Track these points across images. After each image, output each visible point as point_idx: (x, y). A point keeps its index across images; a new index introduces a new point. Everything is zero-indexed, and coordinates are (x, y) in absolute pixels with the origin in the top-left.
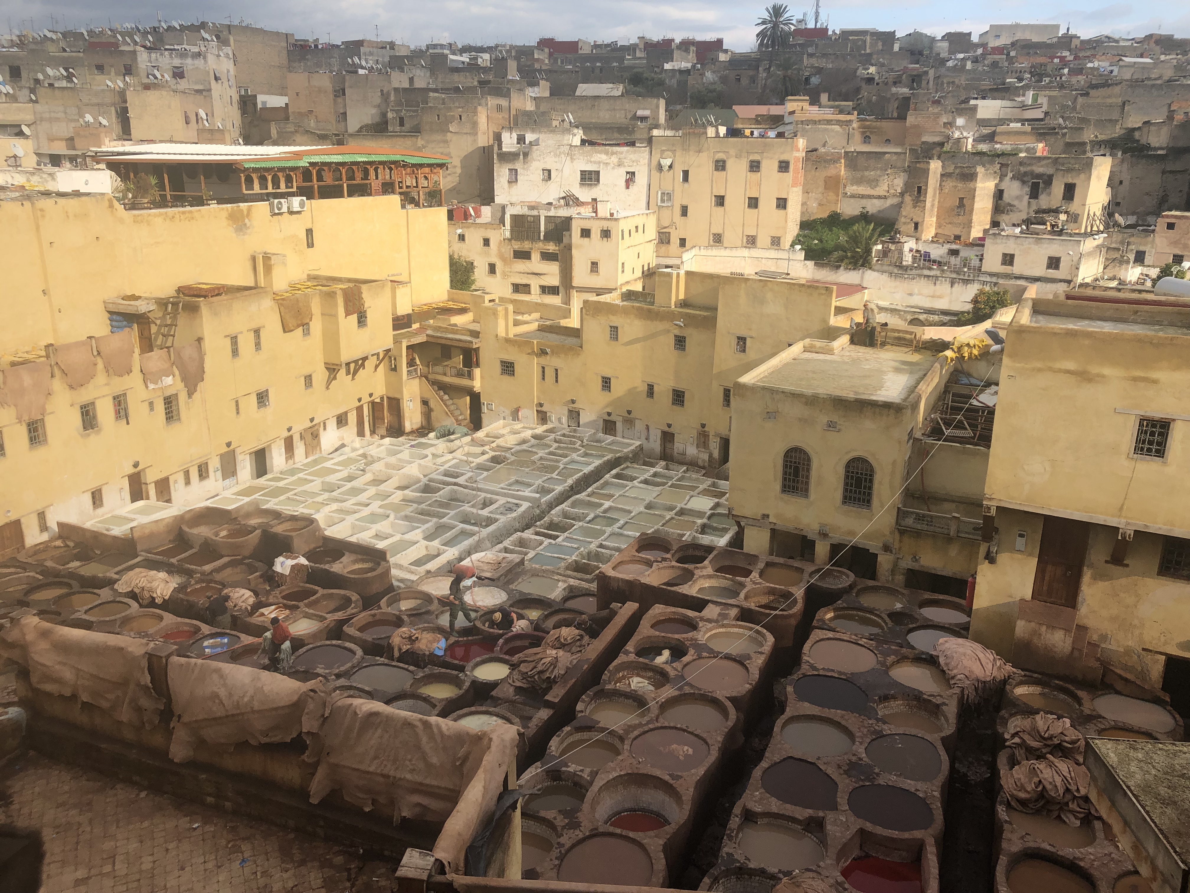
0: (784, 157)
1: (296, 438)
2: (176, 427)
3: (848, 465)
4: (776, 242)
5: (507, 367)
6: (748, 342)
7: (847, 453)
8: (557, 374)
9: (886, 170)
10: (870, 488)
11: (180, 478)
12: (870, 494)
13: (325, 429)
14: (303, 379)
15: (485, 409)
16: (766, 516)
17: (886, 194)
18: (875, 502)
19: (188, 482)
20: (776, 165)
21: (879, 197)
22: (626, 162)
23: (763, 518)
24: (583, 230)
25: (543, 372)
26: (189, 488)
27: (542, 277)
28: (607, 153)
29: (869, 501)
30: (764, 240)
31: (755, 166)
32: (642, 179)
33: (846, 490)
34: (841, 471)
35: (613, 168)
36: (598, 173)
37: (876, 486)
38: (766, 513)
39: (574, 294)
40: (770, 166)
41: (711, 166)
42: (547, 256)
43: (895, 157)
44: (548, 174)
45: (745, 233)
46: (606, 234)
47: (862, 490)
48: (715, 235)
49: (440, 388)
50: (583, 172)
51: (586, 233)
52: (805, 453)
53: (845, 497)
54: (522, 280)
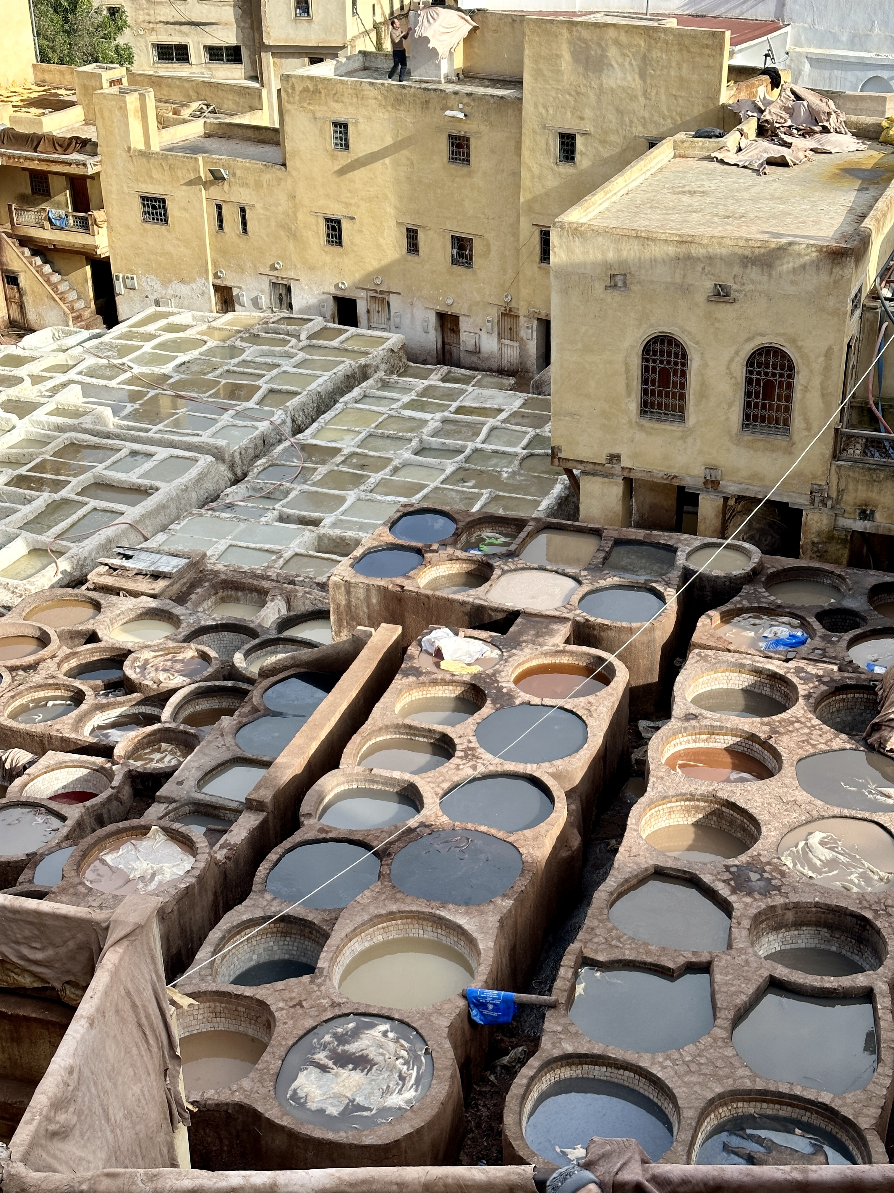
3: (750, 362)
5: (154, 207)
6: (580, 143)
7: (749, 340)
8: (244, 217)
10: (788, 398)
12: (787, 409)
15: (119, 287)
16: (615, 458)
18: (797, 422)
23: (610, 461)
25: (220, 214)
27: (207, 28)
29: (787, 423)
33: (748, 405)
34: (740, 372)
37: (797, 395)
38: (615, 451)
39: (267, 59)
47: (776, 402)
49: (35, 253)
52: (678, 344)
53: (747, 417)
54: (175, 39)
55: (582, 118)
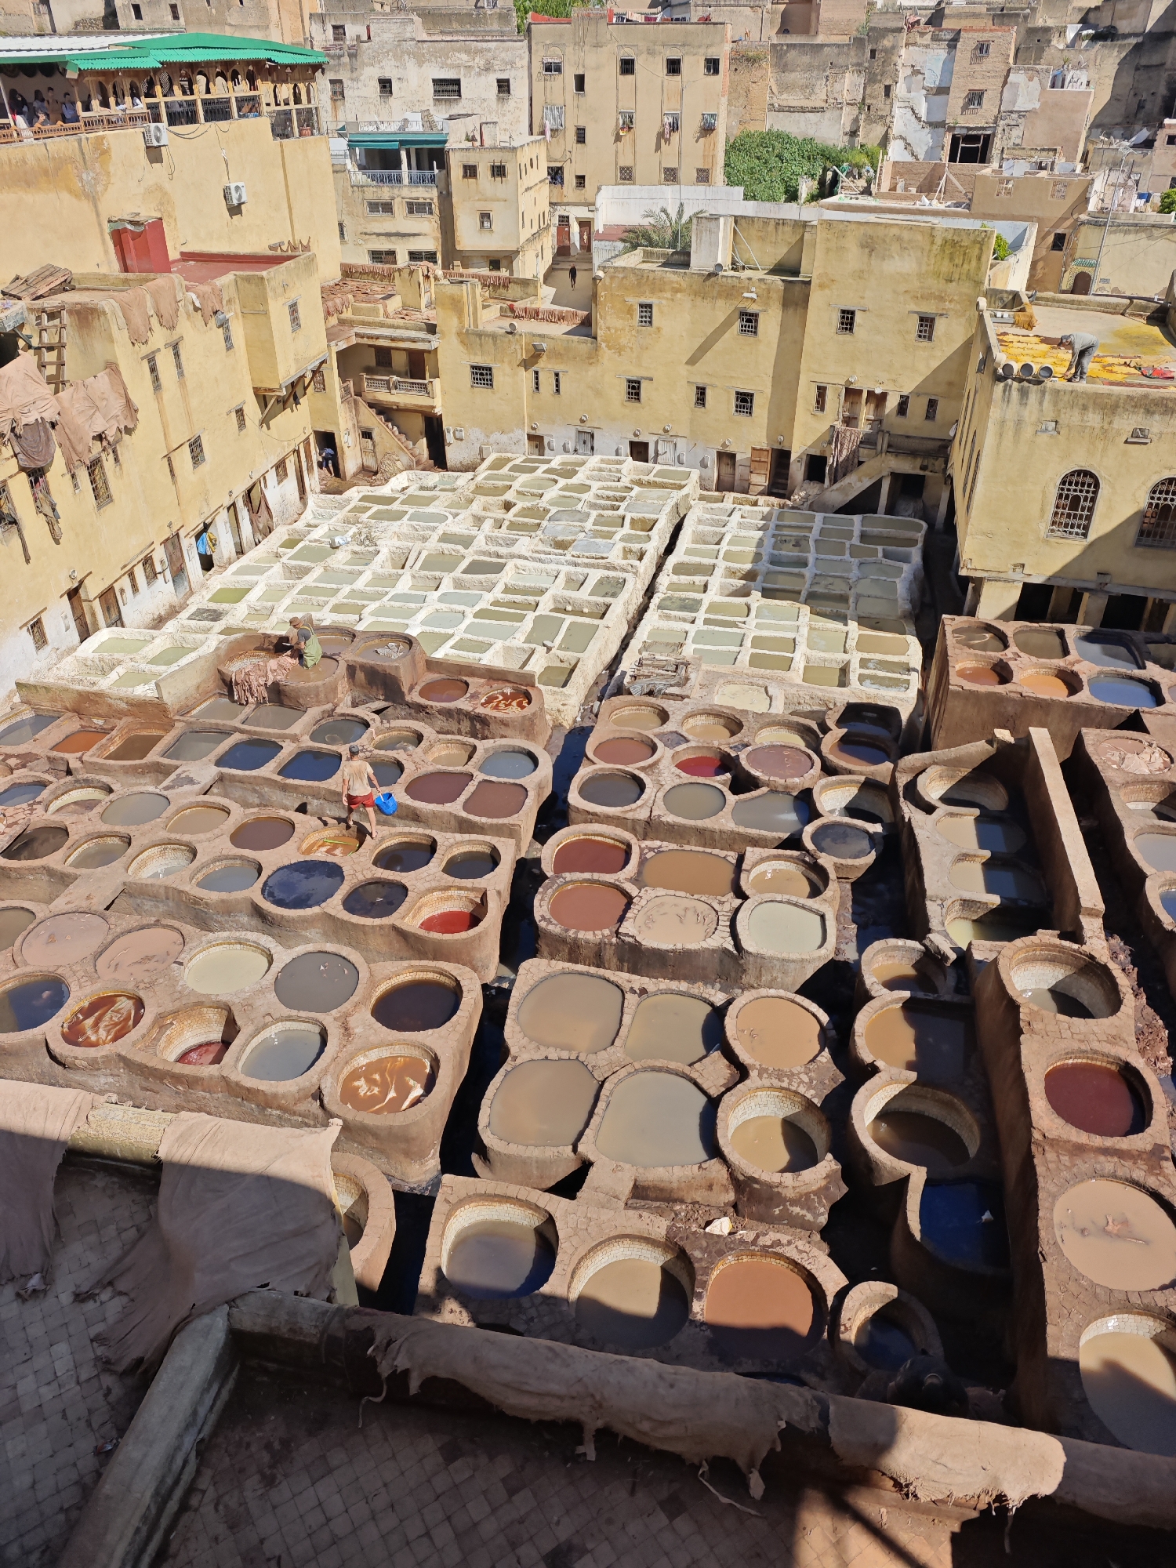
0: (713, 53)
1: (240, 504)
2: (108, 509)
3: (1154, 490)
4: (703, 176)
5: (482, 374)
6: (859, 317)
7: (1157, 473)
8: (557, 380)
9: (824, 71)
11: (126, 582)
13: (266, 486)
14: (234, 414)
15: (449, 437)
17: (823, 104)
19: (135, 588)
20: (702, 63)
21: (814, 110)
22: (497, 65)
23: (1014, 570)
24: (466, 167)
25: (537, 378)
26: (139, 596)
27: (410, 238)
28: (468, 52)
30: (688, 173)
31: (674, 67)
32: (519, 89)
33: (1144, 524)
34: (1143, 498)
35: (479, 74)
36: (457, 82)
38: (1021, 561)
40: (692, 66)
41: (615, 67)
42: (415, 208)
43: (836, 50)
44: (386, 85)
45: (664, 165)
46: (499, 171)
47: (1169, 522)
48: (622, 169)
49: (379, 413)
50: (436, 82)
51: (470, 171)
52: (1093, 476)
54: (384, 245)
55: (862, 298)
